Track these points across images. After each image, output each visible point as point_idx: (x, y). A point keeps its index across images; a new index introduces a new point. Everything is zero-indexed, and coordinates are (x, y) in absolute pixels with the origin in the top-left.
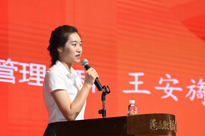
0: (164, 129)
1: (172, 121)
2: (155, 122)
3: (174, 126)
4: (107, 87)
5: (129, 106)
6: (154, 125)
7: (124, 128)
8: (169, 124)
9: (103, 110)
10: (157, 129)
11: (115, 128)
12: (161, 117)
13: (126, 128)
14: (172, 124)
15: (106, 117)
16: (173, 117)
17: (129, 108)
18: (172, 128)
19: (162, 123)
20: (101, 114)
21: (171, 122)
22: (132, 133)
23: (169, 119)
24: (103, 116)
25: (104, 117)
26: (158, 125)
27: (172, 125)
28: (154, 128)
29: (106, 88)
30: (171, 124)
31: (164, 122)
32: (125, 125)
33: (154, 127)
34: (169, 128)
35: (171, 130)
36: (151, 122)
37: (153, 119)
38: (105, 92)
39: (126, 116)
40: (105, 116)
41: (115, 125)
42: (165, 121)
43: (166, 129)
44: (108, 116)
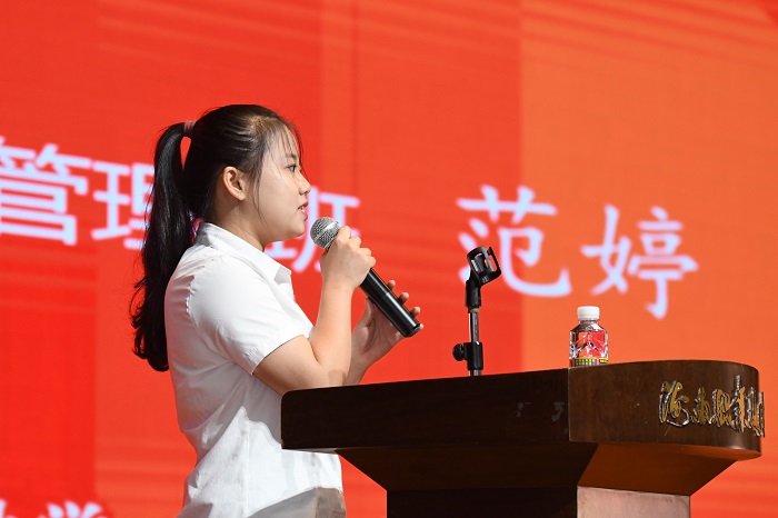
0: (714, 424)
1: (746, 393)
2: (679, 394)
3: (753, 413)
4: (486, 255)
5: (574, 330)
6: (675, 405)
7: (555, 418)
8: (736, 405)
9: (470, 346)
10: (685, 423)
11: (519, 415)
12: (703, 376)
13: (564, 417)
14: (746, 401)
15: (484, 373)
16: (751, 377)
17: (576, 338)
18: (746, 417)
19: (708, 398)
20: (464, 362)
21: (742, 396)
22: (589, 439)
23: (735, 381)
24: (471, 368)
25: (476, 373)
26: (692, 405)
27: (746, 407)
28: (674, 420)
29: (483, 257)
30: (741, 402)
31: (717, 394)
32: (558, 405)
33: (677, 415)
34: (734, 418)
35: (743, 426)
36: (665, 393)
37: (671, 383)
38: (482, 275)
39: (566, 370)
40: (481, 368)
41: (521, 406)
42: (720, 392)
43: (722, 422)
44: (489, 369)
